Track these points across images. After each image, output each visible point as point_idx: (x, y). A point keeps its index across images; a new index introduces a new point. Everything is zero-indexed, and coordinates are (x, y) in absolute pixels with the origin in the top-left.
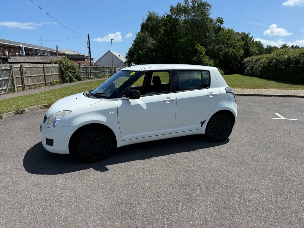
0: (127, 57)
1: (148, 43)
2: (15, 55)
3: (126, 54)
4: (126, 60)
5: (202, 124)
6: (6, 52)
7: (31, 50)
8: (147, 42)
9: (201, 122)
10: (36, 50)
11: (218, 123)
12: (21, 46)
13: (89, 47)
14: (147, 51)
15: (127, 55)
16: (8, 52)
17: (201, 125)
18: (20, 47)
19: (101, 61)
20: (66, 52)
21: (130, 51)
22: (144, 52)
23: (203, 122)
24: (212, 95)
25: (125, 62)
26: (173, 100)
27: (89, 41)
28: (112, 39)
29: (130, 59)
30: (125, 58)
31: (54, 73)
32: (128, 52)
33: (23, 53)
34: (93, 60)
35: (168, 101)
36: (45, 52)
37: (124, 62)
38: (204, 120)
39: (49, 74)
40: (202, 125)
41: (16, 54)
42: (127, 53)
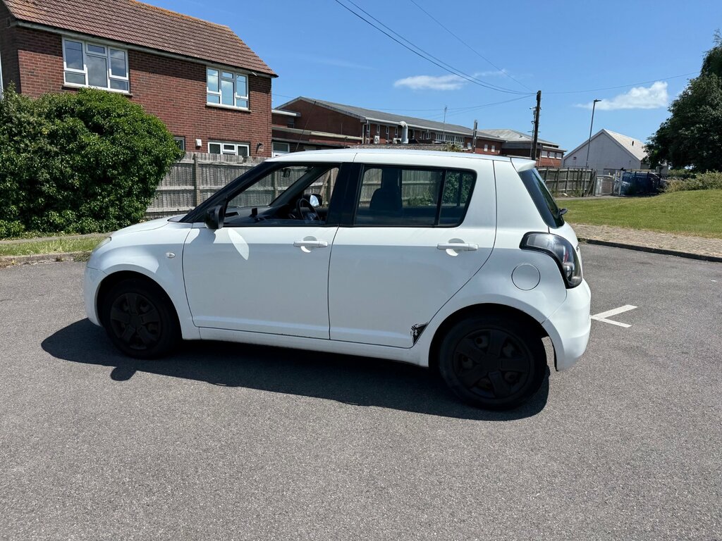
0: (649, 147)
1: (714, 107)
2: (391, 143)
3: (649, 139)
4: (646, 154)
5: (416, 334)
6: (376, 137)
7: (423, 132)
8: (711, 106)
9: (414, 328)
10: (433, 133)
11: (481, 345)
12: (403, 123)
13: (536, 123)
14: (706, 130)
15: (653, 141)
16: (378, 137)
17: (411, 338)
18: (400, 127)
19: (575, 158)
20: (503, 137)
21: (662, 129)
22: (696, 132)
23: (421, 329)
24: (457, 249)
25: (644, 160)
26: (320, 246)
27: (538, 109)
28: (596, 101)
29: (656, 152)
30: (644, 149)
31: (420, 180)
32: (655, 132)
33: (404, 140)
34: (563, 154)
35: (307, 246)
36: (451, 136)
37: (641, 159)
38: (424, 323)
39: (409, 182)
40: (416, 338)
41: (392, 139)
42: (653, 136)
